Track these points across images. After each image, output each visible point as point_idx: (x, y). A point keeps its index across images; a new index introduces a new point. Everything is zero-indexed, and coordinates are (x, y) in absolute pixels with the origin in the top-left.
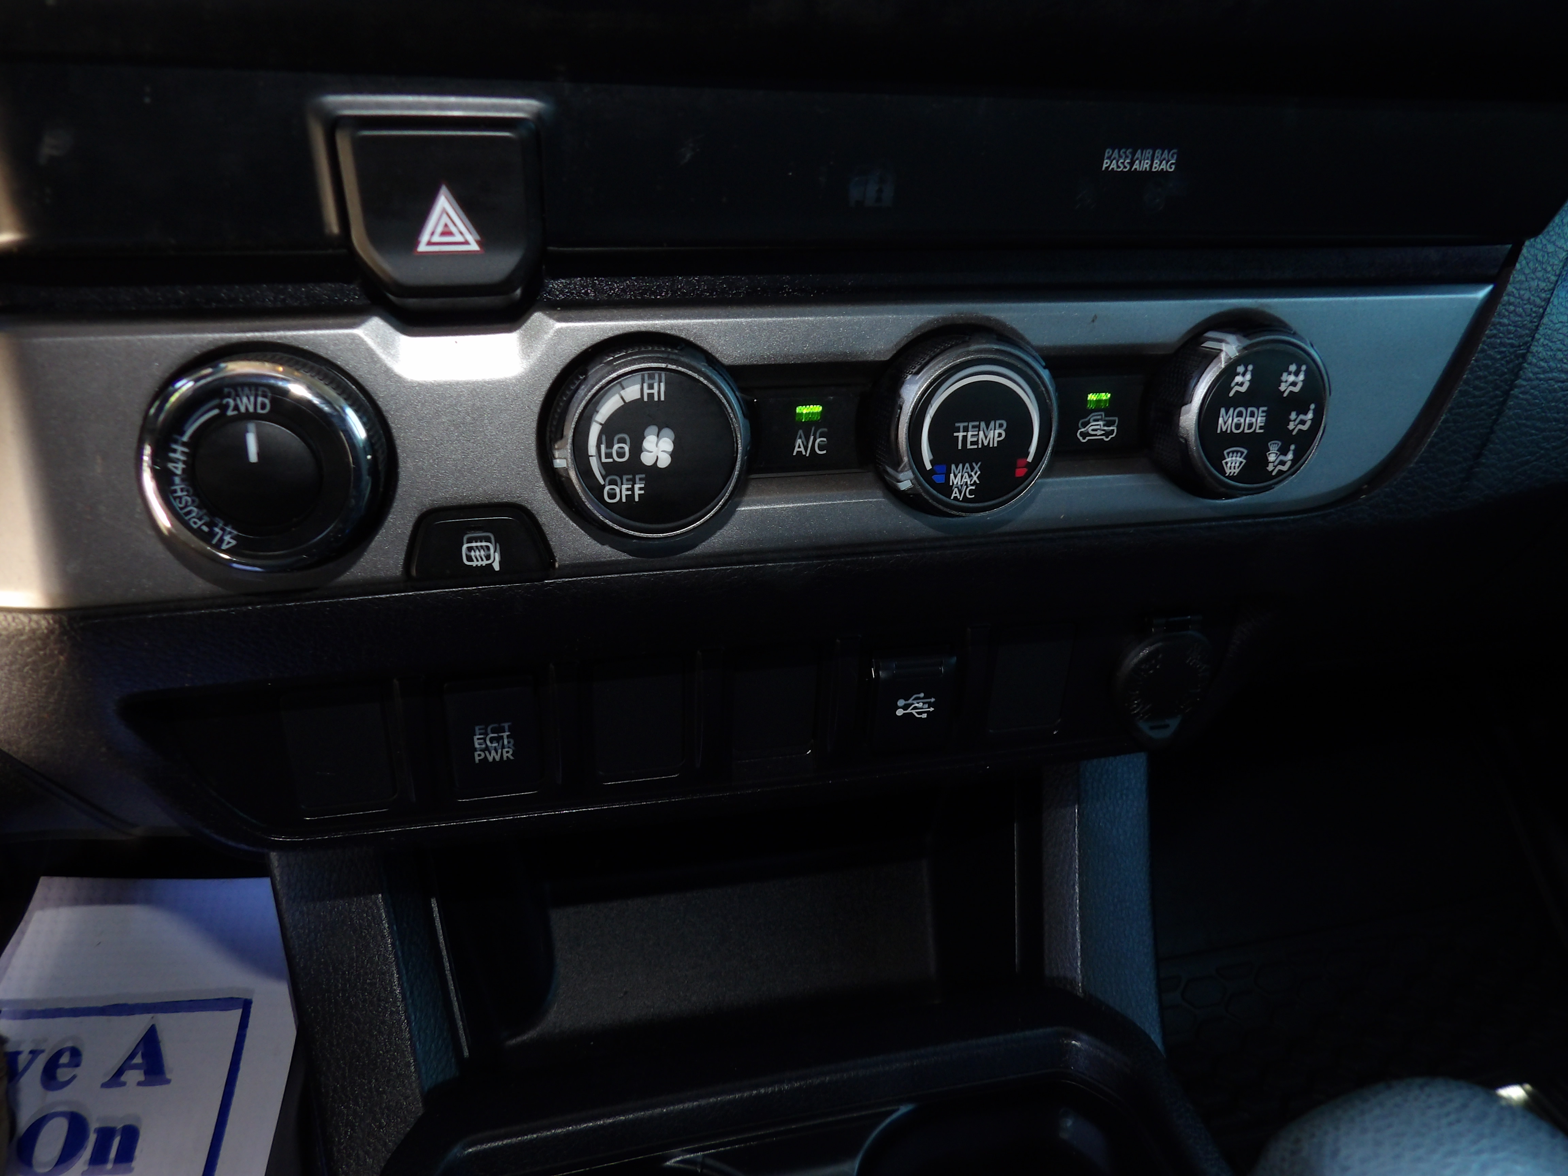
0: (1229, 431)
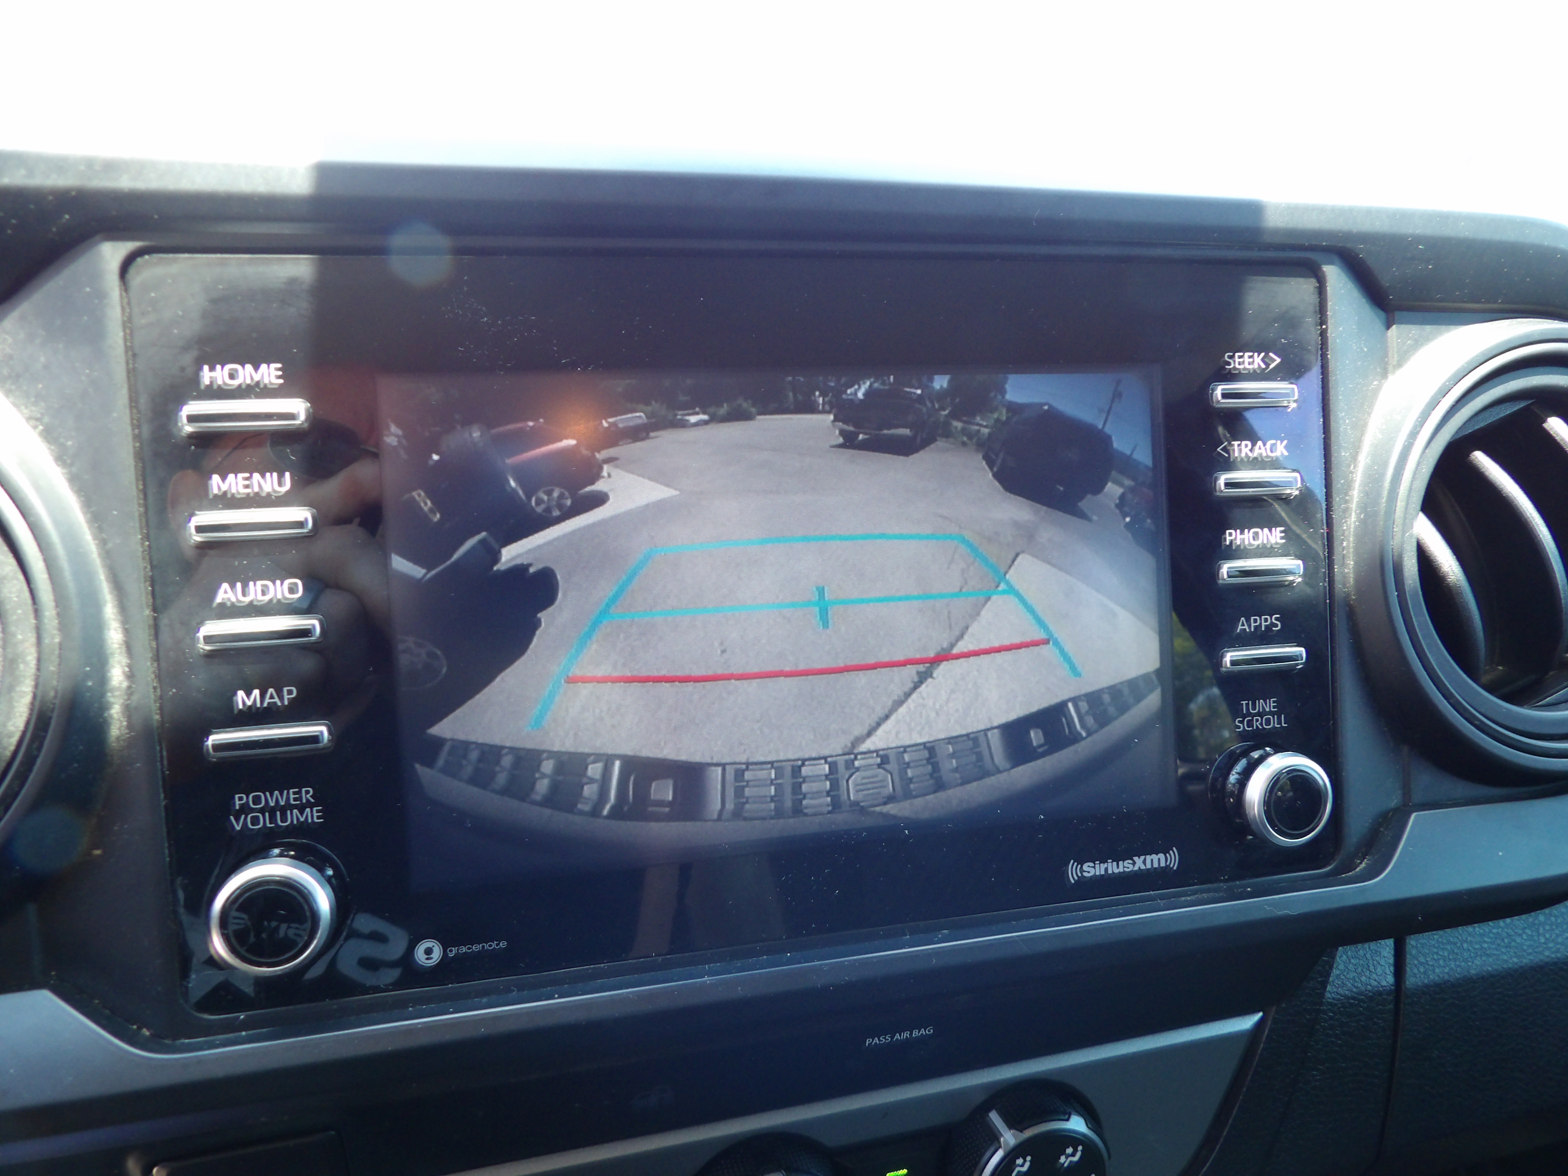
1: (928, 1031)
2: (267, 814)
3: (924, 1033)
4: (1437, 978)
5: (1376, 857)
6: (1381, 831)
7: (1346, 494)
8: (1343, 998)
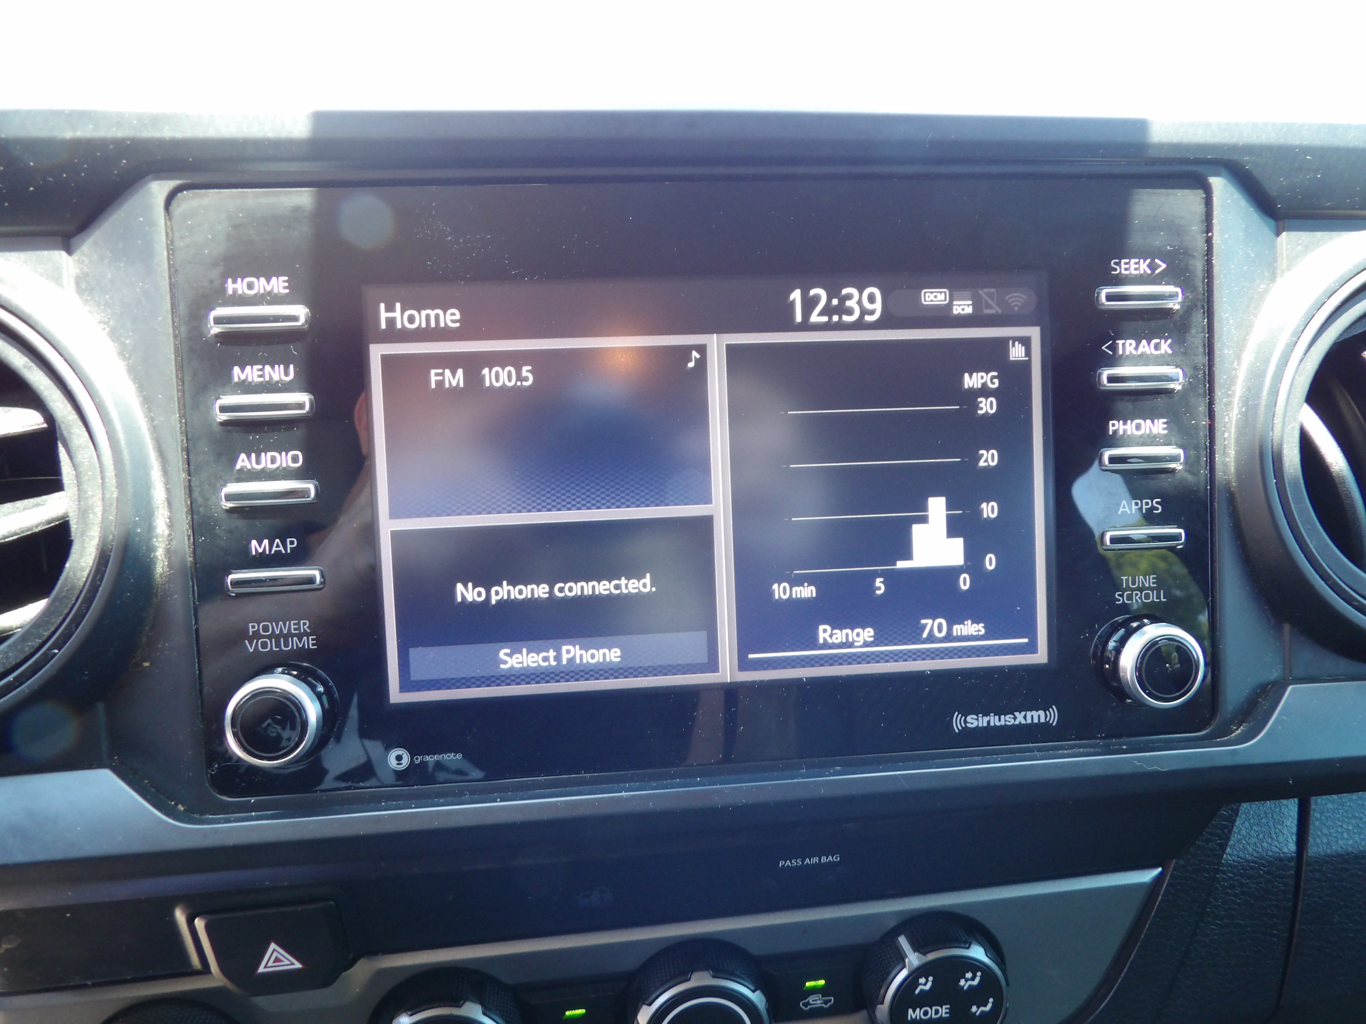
0: (918, 1018)
1: (836, 858)
2: (273, 640)
3: (832, 860)
4: (1339, 849)
5: (1251, 724)
6: (1259, 701)
7: (1229, 389)
8: (1243, 861)
